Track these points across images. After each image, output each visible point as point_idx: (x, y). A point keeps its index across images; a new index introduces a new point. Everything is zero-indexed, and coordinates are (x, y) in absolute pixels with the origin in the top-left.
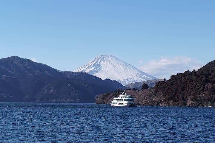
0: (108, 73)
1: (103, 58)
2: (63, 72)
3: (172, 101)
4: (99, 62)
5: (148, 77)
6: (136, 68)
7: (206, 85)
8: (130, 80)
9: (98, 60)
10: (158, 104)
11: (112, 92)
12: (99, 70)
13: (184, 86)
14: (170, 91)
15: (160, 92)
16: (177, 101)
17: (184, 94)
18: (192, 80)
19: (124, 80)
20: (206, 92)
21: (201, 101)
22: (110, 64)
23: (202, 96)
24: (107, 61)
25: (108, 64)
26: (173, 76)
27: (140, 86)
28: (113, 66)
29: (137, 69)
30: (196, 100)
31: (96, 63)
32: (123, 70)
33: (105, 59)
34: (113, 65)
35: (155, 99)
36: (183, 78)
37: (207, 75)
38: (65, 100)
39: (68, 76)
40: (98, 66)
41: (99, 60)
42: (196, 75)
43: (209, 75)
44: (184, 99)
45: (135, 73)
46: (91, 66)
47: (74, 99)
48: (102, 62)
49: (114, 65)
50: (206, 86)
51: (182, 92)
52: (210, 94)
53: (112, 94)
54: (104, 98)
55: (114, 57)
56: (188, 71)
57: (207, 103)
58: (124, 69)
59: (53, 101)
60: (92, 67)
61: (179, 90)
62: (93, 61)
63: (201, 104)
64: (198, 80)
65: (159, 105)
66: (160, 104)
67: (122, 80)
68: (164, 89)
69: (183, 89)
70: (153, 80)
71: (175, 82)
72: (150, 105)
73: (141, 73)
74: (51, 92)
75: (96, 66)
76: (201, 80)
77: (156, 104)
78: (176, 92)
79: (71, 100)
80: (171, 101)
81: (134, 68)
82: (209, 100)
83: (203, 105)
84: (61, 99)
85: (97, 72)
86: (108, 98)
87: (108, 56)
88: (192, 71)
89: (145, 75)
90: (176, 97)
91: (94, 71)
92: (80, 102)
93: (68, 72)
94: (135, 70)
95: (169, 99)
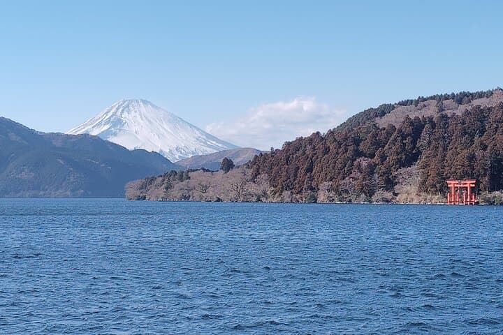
0: (137, 136)
1: (128, 106)
2: (47, 134)
3: (289, 192)
4: (119, 114)
5: (220, 145)
6: (195, 127)
7: (355, 160)
8: (183, 151)
9: (118, 109)
10: (259, 200)
11: (159, 177)
12: (120, 130)
13: (312, 162)
14: (284, 173)
15: (264, 176)
16: (300, 192)
17: (311, 179)
18: (327, 151)
19: (170, 151)
20: (356, 174)
21: (347, 192)
22: (142, 119)
23: (350, 183)
24: (136, 112)
25: (139, 118)
26: (288, 144)
27: (204, 162)
28: (148, 123)
29: (198, 129)
30: (336, 191)
31: (112, 116)
32: (169, 130)
33: (131, 107)
34: (149, 121)
35: (253, 188)
36: (309, 147)
37: (357, 142)
38: (53, 193)
39: (58, 144)
40: (118, 122)
41: (120, 110)
42: (335, 140)
43: (360, 141)
44: (312, 189)
45: (194, 137)
46: (103, 123)
47: (73, 191)
48: (125, 114)
49: (150, 118)
50: (355, 163)
51: (308, 174)
52: (364, 179)
53: (161, 179)
54: (142, 187)
55: (151, 104)
56: (318, 133)
57: (358, 196)
58: (170, 128)
59: (27, 195)
60: (104, 125)
61: (302, 171)
62: (107, 113)
63: (346, 198)
64: (340, 150)
65: (261, 201)
66: (263, 199)
67: (168, 151)
68: (271, 169)
69: (310, 170)
70: (230, 151)
71: (293, 154)
72: (243, 201)
73: (204, 137)
74: (24, 176)
75: (113, 122)
76: (346, 152)
77: (255, 199)
78: (296, 176)
79: (66, 191)
80: (286, 193)
81: (191, 126)
82: (362, 190)
83: (350, 201)
84: (43, 190)
85: (115, 134)
86: (151, 187)
87: (137, 101)
88: (326, 133)
89: (214, 140)
90: (297, 186)
91: (108, 132)
92: (84, 196)
93: (58, 134)
94: (193, 131)
95: (282, 188)
